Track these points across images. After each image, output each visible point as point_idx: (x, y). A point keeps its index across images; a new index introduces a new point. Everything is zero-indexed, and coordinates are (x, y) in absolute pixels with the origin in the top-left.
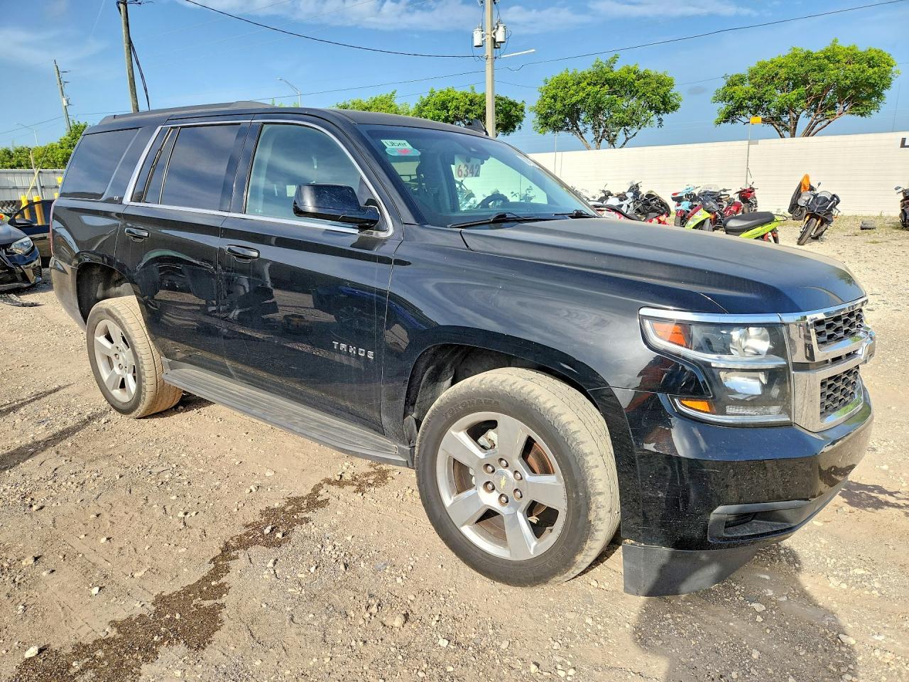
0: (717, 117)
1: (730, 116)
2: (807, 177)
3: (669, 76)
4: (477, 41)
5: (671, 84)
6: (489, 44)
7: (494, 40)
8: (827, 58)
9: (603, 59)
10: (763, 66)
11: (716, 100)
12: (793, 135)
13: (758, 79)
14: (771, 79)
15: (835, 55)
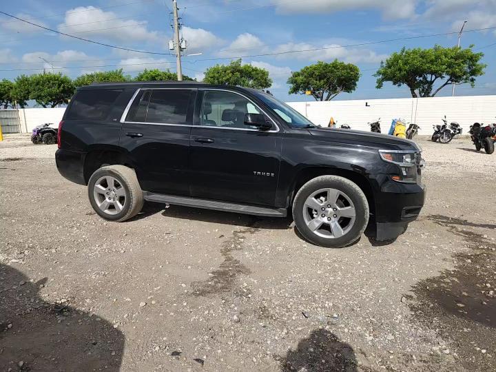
0: (289, 90)
1: (295, 90)
2: (332, 118)
3: (266, 70)
4: (171, 47)
5: (268, 75)
6: (177, 49)
7: (180, 47)
8: (333, 67)
9: (235, 60)
10: (307, 68)
11: (288, 82)
12: (322, 100)
13: (305, 74)
14: (311, 75)
15: (337, 66)
